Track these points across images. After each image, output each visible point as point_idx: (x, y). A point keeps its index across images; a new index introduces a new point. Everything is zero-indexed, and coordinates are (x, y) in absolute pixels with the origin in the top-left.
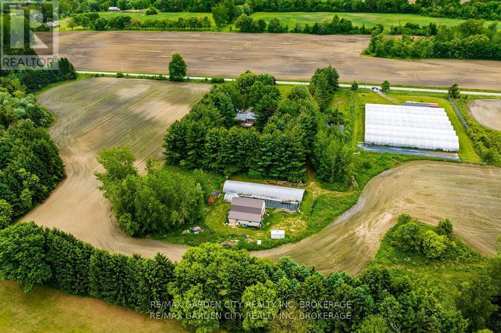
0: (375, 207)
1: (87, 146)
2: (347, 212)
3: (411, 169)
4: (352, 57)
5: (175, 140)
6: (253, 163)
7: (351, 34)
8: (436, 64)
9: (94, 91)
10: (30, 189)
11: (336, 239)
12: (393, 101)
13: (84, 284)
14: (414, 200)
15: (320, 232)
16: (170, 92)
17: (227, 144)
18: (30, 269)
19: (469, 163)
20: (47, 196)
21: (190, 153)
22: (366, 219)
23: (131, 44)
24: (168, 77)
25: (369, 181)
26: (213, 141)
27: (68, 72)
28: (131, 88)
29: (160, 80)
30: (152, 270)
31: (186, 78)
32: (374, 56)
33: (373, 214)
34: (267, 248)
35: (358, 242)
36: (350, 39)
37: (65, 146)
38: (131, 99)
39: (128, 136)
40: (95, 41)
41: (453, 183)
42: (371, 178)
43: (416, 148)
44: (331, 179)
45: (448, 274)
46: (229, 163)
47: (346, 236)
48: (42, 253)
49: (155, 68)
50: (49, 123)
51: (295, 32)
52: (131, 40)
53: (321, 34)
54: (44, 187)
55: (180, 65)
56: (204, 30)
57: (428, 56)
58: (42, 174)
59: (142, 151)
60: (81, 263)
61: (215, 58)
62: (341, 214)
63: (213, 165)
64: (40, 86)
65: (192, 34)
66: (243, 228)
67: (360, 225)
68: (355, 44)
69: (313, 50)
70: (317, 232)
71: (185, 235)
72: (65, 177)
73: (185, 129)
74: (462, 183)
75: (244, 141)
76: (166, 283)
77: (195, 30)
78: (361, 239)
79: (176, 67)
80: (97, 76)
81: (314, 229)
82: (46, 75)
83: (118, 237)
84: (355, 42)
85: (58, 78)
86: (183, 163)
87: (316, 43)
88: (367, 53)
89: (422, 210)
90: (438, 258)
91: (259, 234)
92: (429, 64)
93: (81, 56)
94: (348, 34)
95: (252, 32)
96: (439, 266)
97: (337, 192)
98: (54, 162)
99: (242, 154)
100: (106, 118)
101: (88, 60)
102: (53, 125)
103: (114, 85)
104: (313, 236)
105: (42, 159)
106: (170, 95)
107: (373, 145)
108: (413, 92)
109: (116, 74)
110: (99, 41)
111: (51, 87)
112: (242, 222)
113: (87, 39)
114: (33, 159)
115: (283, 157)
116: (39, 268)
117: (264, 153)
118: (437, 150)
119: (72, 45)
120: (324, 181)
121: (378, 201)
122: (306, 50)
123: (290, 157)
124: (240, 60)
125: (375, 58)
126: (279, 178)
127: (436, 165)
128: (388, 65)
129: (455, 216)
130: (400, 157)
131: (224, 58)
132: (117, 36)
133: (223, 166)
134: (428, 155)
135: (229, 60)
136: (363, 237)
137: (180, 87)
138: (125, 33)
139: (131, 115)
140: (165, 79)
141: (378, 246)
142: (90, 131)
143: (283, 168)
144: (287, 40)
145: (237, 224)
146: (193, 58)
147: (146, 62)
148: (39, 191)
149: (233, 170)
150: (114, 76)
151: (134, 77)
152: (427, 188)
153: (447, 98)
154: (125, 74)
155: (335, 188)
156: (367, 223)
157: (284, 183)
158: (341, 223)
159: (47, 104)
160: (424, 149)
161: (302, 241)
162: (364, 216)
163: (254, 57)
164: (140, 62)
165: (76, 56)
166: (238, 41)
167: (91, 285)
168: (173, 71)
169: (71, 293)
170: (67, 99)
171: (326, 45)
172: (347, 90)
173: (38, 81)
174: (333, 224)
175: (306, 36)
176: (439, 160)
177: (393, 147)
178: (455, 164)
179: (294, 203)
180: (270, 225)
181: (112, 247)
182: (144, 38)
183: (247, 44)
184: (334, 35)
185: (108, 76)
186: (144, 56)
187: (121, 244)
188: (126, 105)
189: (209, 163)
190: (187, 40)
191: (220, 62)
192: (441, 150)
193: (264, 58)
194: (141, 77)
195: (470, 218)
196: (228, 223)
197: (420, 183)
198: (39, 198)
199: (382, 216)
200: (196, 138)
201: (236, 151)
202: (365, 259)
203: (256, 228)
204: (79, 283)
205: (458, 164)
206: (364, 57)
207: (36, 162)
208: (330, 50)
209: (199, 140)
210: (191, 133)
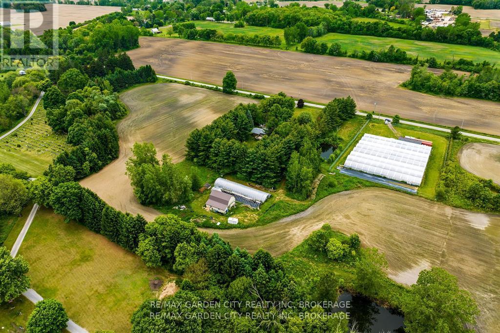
0: (317, 217)
1: (141, 137)
2: (294, 216)
3: (368, 193)
4: (389, 87)
5: (193, 143)
6: (240, 168)
7: (404, 64)
8: (465, 104)
9: (164, 94)
10: (90, 162)
11: (273, 232)
12: (396, 134)
13: (98, 225)
14: (351, 217)
15: (265, 226)
16: (218, 102)
17: (224, 151)
18: (70, 209)
19: (421, 197)
20: (101, 168)
21: (201, 154)
22: (304, 223)
23: (209, 55)
24: (222, 88)
25: (327, 196)
26: (216, 148)
27: (150, 76)
28: (191, 95)
29: (216, 90)
30: (131, 223)
31: (236, 91)
32: (410, 89)
33: (312, 221)
34: (222, 229)
35: (288, 238)
36: (399, 69)
37: (127, 135)
38: (186, 104)
39: (171, 134)
40: (182, 49)
41: (394, 210)
42: (330, 194)
43: (385, 178)
44: (294, 190)
45: (337, 272)
46: (224, 166)
47: (281, 232)
48: (78, 201)
49: (217, 79)
50: (123, 116)
51: (352, 57)
52: (211, 51)
53: (375, 61)
54: (100, 162)
55: (231, 81)
56: (274, 48)
57: (462, 95)
58: (100, 153)
59: (175, 147)
60: (97, 212)
61: (270, 76)
62: (287, 216)
63: (215, 165)
64: (127, 85)
65: (262, 50)
66: (214, 212)
67: (297, 227)
68: (401, 74)
69: (358, 77)
70: (263, 225)
71: (174, 209)
72: (117, 157)
73: (200, 135)
74: (402, 212)
75: (235, 151)
76: (139, 233)
77: (267, 47)
78: (291, 236)
79: (228, 82)
80: (171, 81)
81: (262, 222)
82: (133, 77)
83: (133, 203)
84: (403, 73)
85: (142, 80)
86: (195, 160)
87: (365, 70)
88: (404, 85)
89: (352, 225)
90: (336, 260)
91: (222, 218)
92: (459, 102)
93: (167, 62)
94: (401, 63)
95: (314, 53)
96: (334, 266)
97: (295, 200)
98: (110, 146)
99: (233, 160)
100: (163, 118)
101: (170, 67)
102: (125, 118)
103: (181, 91)
104: (258, 227)
105: (103, 143)
106: (216, 105)
107: (350, 169)
108: (421, 128)
109: (184, 81)
110: (186, 49)
111: (135, 87)
112: (214, 208)
113: (178, 47)
114: (96, 142)
115: (260, 167)
116: (75, 210)
117: (248, 163)
118: (402, 181)
119: (165, 51)
120: (290, 191)
121: (323, 212)
122: (352, 76)
123: (265, 169)
124: (290, 79)
125: (410, 91)
126: (256, 183)
127: (391, 194)
128: (417, 99)
129: (376, 235)
130: (364, 182)
131: (277, 76)
132: (202, 46)
133: (220, 167)
134: (391, 185)
135: (280, 79)
136: (293, 235)
137: (228, 99)
138: (209, 43)
139: (181, 117)
140: (219, 90)
141: (300, 243)
142: (147, 126)
143: (259, 176)
144: (341, 64)
145: (211, 209)
146: (251, 74)
147: (213, 73)
148: (96, 164)
149: (226, 171)
150: (182, 83)
151: (197, 86)
152: (370, 210)
153: (447, 138)
154: (191, 82)
155: (295, 197)
156: (303, 226)
157: (260, 187)
158: (284, 222)
159: (127, 101)
160: (391, 180)
161: (248, 229)
162: (304, 221)
163: (302, 78)
164: (209, 72)
165: (164, 62)
166: (297, 61)
167: (101, 227)
168: (225, 85)
169: (91, 230)
170: (143, 98)
171: (373, 73)
172: (362, 118)
173: (126, 82)
174: (277, 222)
175: (360, 62)
176: (396, 191)
177: (366, 173)
178: (409, 195)
179: (258, 202)
180: (232, 214)
181: (127, 208)
182: (222, 50)
183: (304, 65)
184: (387, 64)
185: (179, 83)
186: (215, 67)
187: (133, 208)
188: (181, 109)
189: (213, 163)
190: (256, 56)
191: (271, 79)
192: (405, 183)
193: (309, 80)
194: (202, 87)
195: (387, 239)
196: (206, 207)
197: (365, 206)
198: (95, 169)
199: (318, 223)
200: (206, 143)
201: (229, 158)
202: (285, 249)
203: (222, 214)
204: (95, 224)
205: (411, 196)
206: (401, 89)
207: (97, 144)
208: (373, 78)
209: (207, 145)
210: (203, 140)
